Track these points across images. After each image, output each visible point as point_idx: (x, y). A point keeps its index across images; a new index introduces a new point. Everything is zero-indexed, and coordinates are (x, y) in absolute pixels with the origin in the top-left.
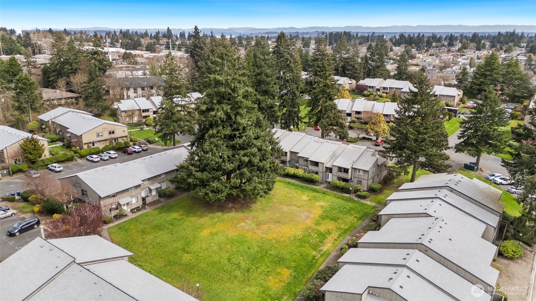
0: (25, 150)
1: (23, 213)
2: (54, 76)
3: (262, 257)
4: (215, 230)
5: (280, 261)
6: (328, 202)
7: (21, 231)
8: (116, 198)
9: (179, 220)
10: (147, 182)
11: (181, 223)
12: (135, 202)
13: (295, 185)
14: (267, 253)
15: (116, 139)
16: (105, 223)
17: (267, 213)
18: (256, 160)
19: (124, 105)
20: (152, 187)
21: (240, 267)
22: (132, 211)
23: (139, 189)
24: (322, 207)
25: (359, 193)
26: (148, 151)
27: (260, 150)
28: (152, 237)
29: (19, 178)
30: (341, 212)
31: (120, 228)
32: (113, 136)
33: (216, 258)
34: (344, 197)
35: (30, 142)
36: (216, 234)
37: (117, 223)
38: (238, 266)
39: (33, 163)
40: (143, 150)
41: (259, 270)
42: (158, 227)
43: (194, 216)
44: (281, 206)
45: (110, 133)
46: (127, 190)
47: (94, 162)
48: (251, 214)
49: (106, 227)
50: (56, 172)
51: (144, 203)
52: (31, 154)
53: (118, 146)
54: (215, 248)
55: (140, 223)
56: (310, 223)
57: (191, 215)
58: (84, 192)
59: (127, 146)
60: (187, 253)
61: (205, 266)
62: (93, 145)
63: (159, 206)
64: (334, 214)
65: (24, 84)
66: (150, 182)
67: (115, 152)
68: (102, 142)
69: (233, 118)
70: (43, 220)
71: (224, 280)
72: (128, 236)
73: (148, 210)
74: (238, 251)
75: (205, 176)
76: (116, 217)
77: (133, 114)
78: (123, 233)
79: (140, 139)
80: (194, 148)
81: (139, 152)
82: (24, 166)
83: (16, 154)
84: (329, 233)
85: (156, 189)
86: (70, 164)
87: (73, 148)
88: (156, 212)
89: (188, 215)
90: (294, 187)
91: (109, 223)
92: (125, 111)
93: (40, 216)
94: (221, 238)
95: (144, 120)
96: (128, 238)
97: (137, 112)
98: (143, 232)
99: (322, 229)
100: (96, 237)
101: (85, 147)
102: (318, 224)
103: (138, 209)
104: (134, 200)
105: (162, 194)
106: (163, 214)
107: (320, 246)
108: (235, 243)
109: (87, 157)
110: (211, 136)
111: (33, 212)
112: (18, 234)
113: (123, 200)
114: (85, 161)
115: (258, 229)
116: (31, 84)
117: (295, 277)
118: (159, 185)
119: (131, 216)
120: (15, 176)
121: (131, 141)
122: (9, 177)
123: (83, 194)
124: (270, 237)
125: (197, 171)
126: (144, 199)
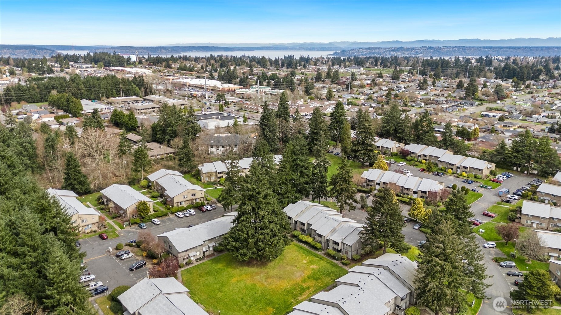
0: (139, 210)
1: (138, 256)
2: (159, 134)
3: (261, 299)
4: (240, 279)
5: (270, 303)
6: (319, 265)
7: (137, 268)
8: (187, 252)
9: (222, 270)
10: (207, 242)
11: (222, 272)
12: (199, 254)
13: (305, 250)
14: (264, 297)
15: (196, 199)
16: (180, 267)
17: (276, 270)
18: (268, 238)
19: (206, 168)
20: (210, 245)
21: (246, 304)
22: (196, 260)
23: (201, 247)
24: (313, 269)
25: (343, 261)
26: (216, 210)
27: (272, 231)
28: (204, 279)
29: (134, 228)
30: (324, 274)
31: (188, 272)
32: (194, 197)
33: (235, 297)
34: (333, 262)
35: (142, 204)
36: (240, 281)
37: (186, 268)
38: (246, 303)
39: (143, 218)
40: (213, 209)
41: (256, 307)
42: (209, 273)
43: (230, 268)
44: (287, 266)
45: (192, 195)
46: (195, 248)
47: (180, 218)
48: (265, 270)
49: (179, 270)
50: (156, 225)
51: (204, 255)
52: (142, 212)
53: (196, 205)
54: (237, 290)
55: (199, 269)
56: (299, 280)
57: (230, 267)
58: (170, 247)
59: (203, 205)
60: (221, 292)
61: (228, 301)
62: (181, 204)
63: (212, 258)
64: (319, 275)
65: (140, 155)
66: (209, 241)
67: (194, 211)
68: (187, 202)
69: (257, 210)
70: (147, 261)
71: (236, 310)
72: (192, 277)
73: (206, 260)
74: (248, 294)
75: (237, 244)
76: (187, 264)
77: (211, 175)
78: (189, 275)
79: (212, 198)
80: (235, 224)
81: (210, 210)
82: (138, 220)
83: (134, 212)
84: (308, 288)
85: (213, 246)
86: (165, 218)
87: (168, 206)
88: (209, 263)
89: (227, 267)
90: (303, 251)
91: (182, 267)
92: (206, 173)
93: (146, 259)
94: (242, 285)
95: (219, 180)
96: (191, 279)
97: (214, 174)
98: (200, 275)
99: (305, 285)
100: (173, 279)
101: (175, 205)
102: (304, 281)
103: (200, 259)
104: (198, 254)
105: (215, 249)
106: (214, 264)
107: (298, 297)
108: (249, 289)
109: (176, 214)
110: (243, 221)
111: (142, 256)
112: (134, 270)
113: (191, 254)
114: (174, 216)
115: (265, 281)
116: (144, 154)
117: (275, 314)
118: (215, 244)
119: (196, 264)
120: (133, 226)
121: (206, 200)
122: (129, 227)
123: (170, 248)
124: (270, 287)
125: (233, 242)
126: (204, 252)
